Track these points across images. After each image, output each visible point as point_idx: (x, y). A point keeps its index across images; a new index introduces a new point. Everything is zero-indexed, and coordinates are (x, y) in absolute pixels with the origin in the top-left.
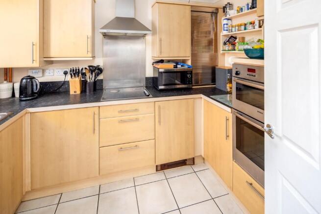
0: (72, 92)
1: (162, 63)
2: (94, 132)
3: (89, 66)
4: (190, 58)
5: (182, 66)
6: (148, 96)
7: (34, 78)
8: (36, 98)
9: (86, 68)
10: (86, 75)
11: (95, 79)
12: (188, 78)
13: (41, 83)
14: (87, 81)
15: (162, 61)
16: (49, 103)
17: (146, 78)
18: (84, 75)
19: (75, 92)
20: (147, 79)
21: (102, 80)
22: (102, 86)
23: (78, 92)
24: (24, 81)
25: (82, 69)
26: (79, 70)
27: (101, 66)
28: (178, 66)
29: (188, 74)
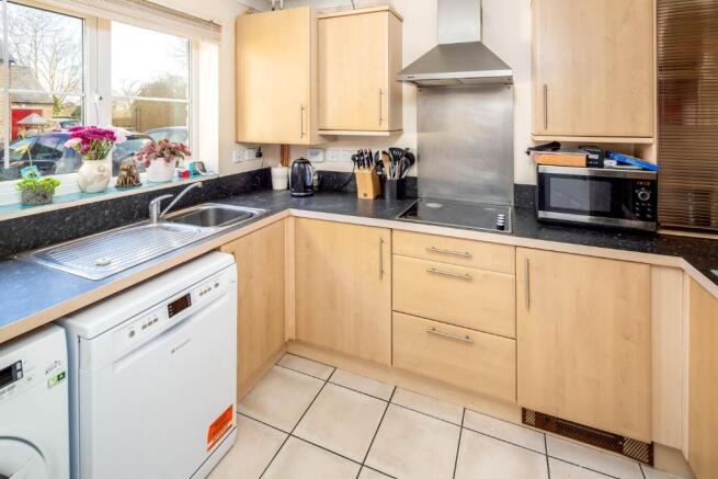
0: (360, 196)
1: (554, 150)
2: (381, 277)
3: (391, 149)
4: (654, 141)
5: (620, 163)
6: (502, 228)
7: (308, 162)
8: (312, 195)
9: (384, 153)
10: (383, 166)
11: (401, 176)
12: (640, 202)
13: (319, 173)
14: (385, 177)
15: (555, 146)
16: (321, 207)
17: (516, 186)
18: (380, 164)
19: (365, 195)
20: (519, 189)
21: (415, 179)
22: (416, 190)
23: (371, 196)
24: (296, 165)
25: (377, 153)
26: (371, 153)
27: (414, 150)
28: (607, 162)
29: (639, 187)
